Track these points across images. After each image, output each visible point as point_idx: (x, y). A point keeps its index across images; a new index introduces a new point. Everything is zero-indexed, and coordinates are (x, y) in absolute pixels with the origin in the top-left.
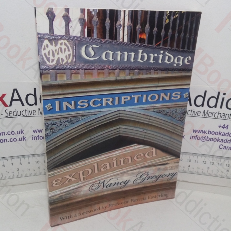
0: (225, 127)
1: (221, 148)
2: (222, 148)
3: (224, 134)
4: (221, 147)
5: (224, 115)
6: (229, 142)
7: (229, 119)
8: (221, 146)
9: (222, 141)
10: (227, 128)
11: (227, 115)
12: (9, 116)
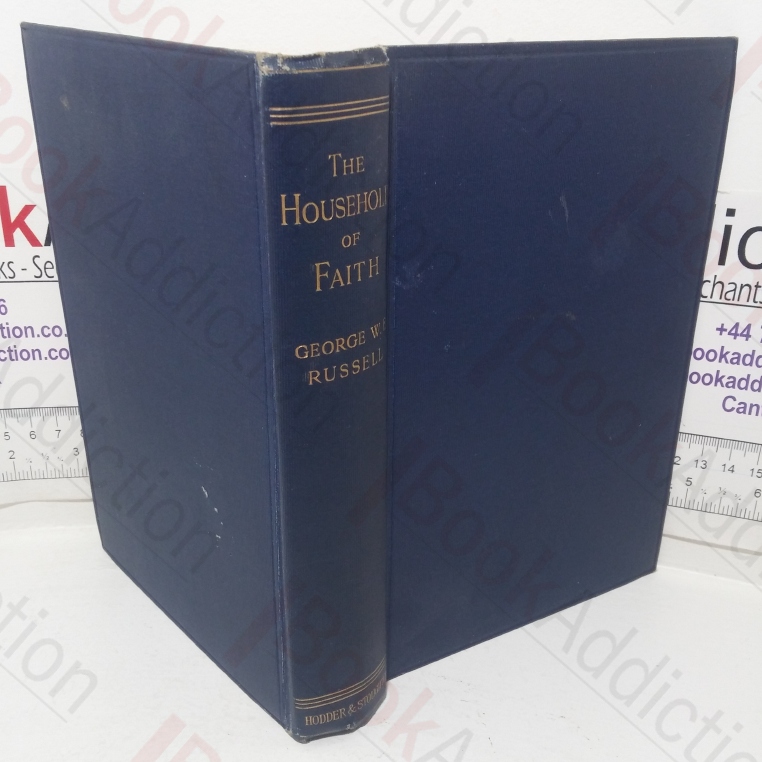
0: (740, 332)
1: (728, 407)
2: (733, 409)
3: (738, 359)
4: (730, 404)
5: (735, 290)
6: (756, 386)
7: (751, 303)
8: (730, 400)
9: (730, 385)
10: (748, 336)
11: (746, 290)
12: (44, 278)
